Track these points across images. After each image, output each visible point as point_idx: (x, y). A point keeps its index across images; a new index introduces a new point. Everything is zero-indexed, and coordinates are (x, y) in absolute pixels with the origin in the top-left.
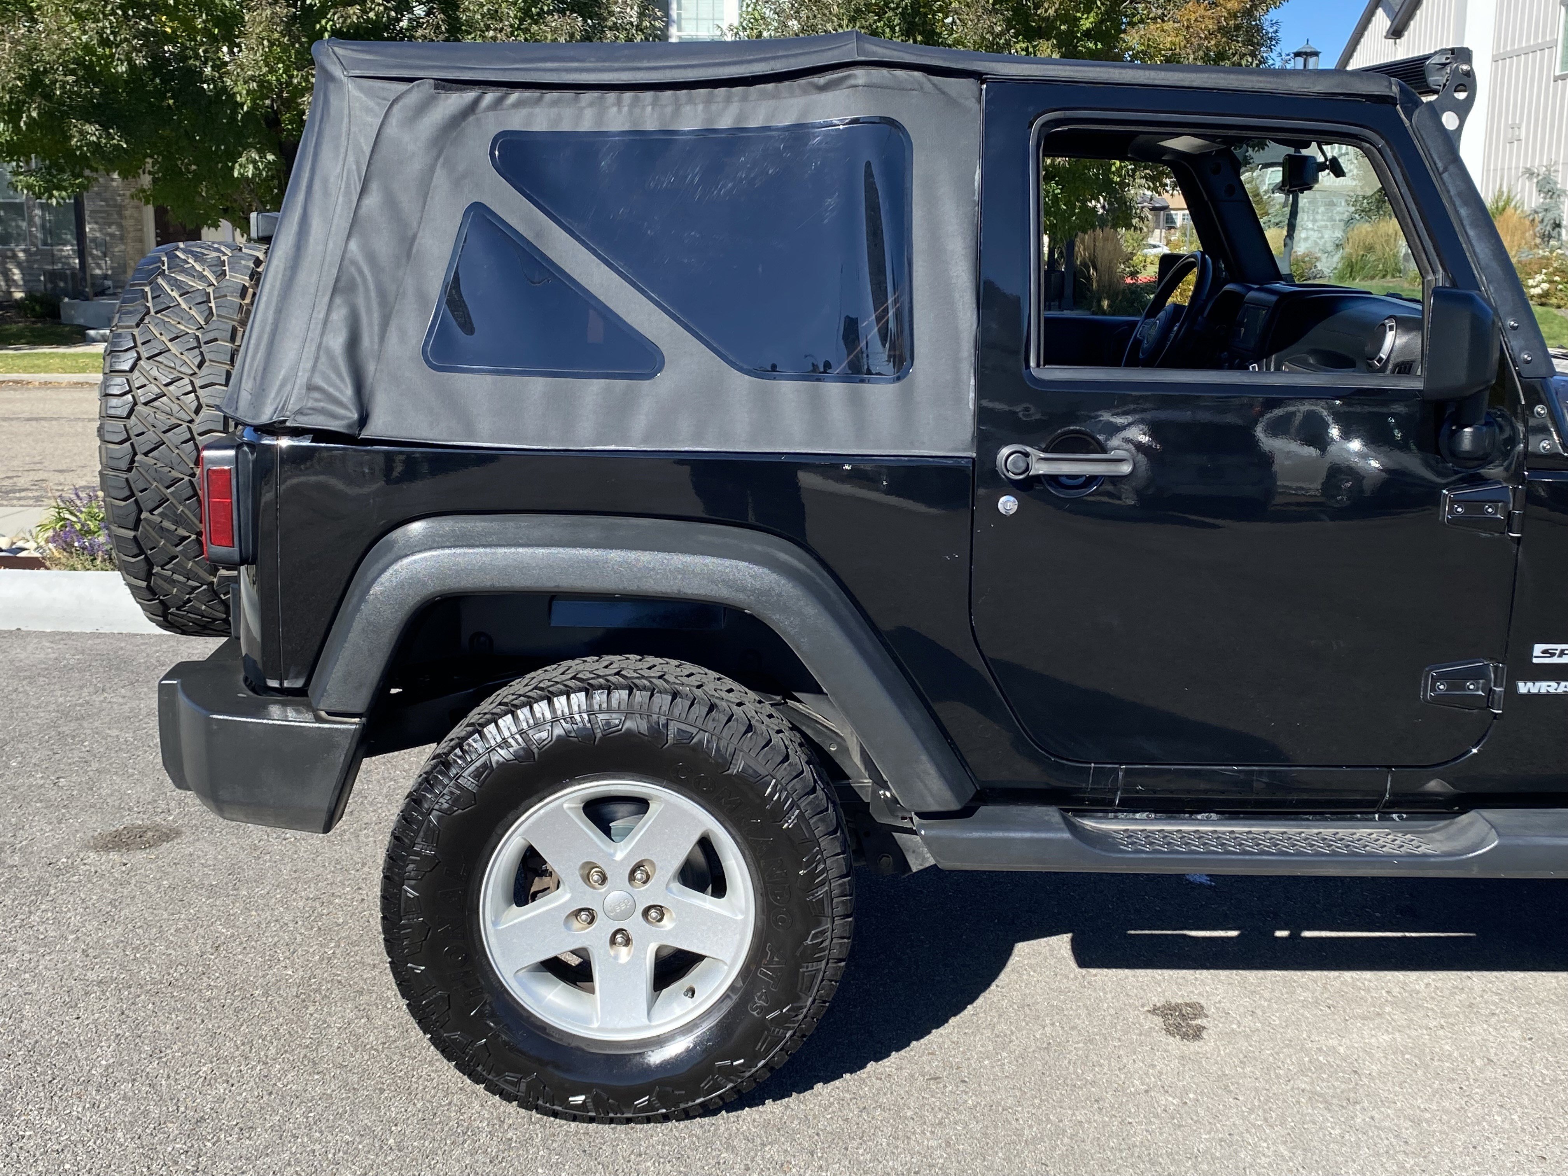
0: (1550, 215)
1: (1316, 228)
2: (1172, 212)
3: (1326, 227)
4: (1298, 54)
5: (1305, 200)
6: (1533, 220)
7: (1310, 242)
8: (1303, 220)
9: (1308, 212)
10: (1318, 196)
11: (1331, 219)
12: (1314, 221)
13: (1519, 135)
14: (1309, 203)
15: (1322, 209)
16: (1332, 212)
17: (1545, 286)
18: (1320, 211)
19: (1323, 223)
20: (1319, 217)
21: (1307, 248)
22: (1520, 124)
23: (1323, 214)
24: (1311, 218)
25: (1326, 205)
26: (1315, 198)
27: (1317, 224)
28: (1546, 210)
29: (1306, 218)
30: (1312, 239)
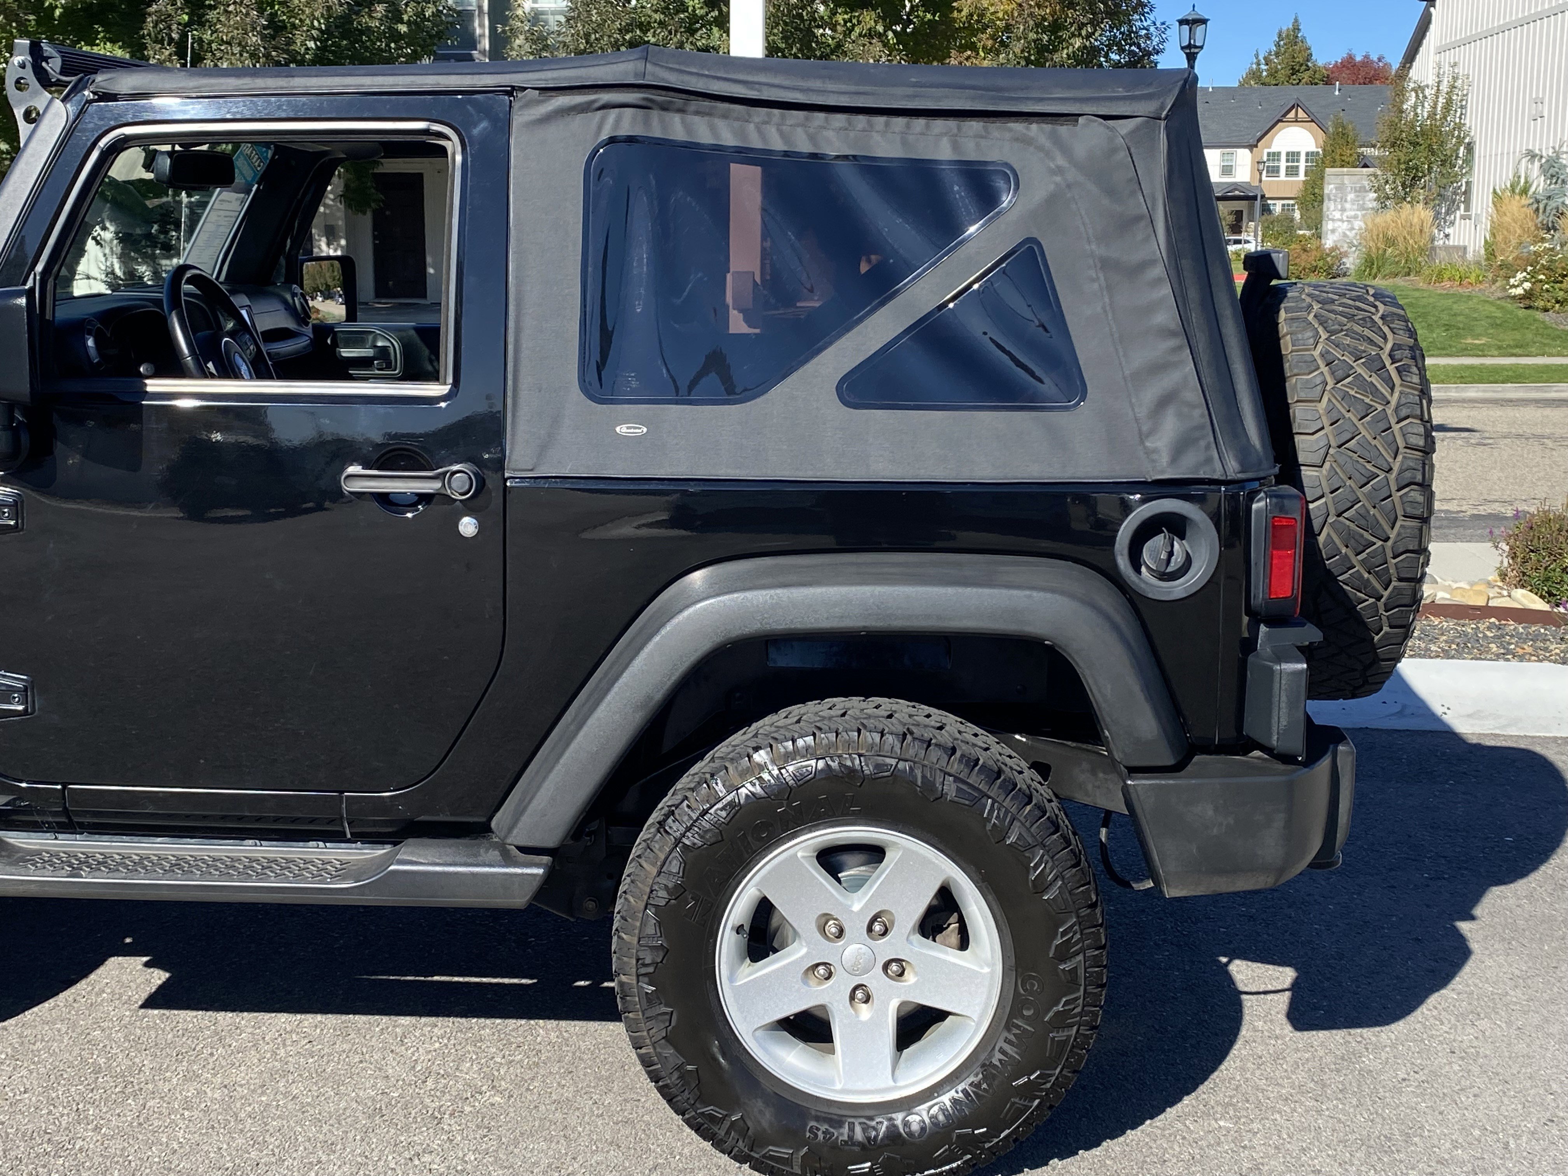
0: (1552, 204)
1: (1345, 219)
2: (1269, 202)
3: (1356, 217)
4: (1182, 22)
5: (1332, 186)
6: (1537, 209)
7: (1337, 234)
8: (1328, 209)
9: (1335, 201)
10: (1346, 182)
11: (1362, 208)
12: (1343, 210)
13: (1542, 112)
14: (1336, 188)
15: (1351, 196)
16: (1364, 198)
17: (1527, 285)
18: (1349, 198)
19: (1353, 213)
20: (1348, 206)
21: (1335, 241)
22: (1543, 98)
23: (1353, 202)
24: (1339, 207)
25: (1356, 191)
26: (1343, 184)
27: (1345, 214)
28: (1549, 198)
29: (1332, 207)
30: (1340, 230)
